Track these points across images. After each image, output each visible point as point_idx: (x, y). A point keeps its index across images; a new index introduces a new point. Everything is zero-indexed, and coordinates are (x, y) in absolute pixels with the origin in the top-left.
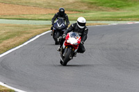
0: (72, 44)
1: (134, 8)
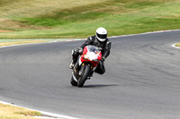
0: (91, 59)
1: (66, 26)
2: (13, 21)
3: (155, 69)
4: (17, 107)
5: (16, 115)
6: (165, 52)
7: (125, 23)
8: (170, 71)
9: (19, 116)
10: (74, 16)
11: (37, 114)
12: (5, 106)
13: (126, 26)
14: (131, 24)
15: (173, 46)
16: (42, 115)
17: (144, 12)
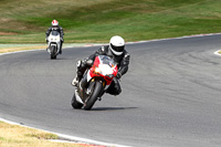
2: (19, 21)
3: (195, 82)
4: (28, 129)
5: (27, 138)
6: (207, 61)
7: (156, 25)
8: (214, 85)
9: (30, 139)
10: (93, 15)
11: (52, 137)
12: (13, 127)
13: (158, 28)
14: (163, 25)
15: (216, 53)
16: (59, 138)
17: (179, 11)
